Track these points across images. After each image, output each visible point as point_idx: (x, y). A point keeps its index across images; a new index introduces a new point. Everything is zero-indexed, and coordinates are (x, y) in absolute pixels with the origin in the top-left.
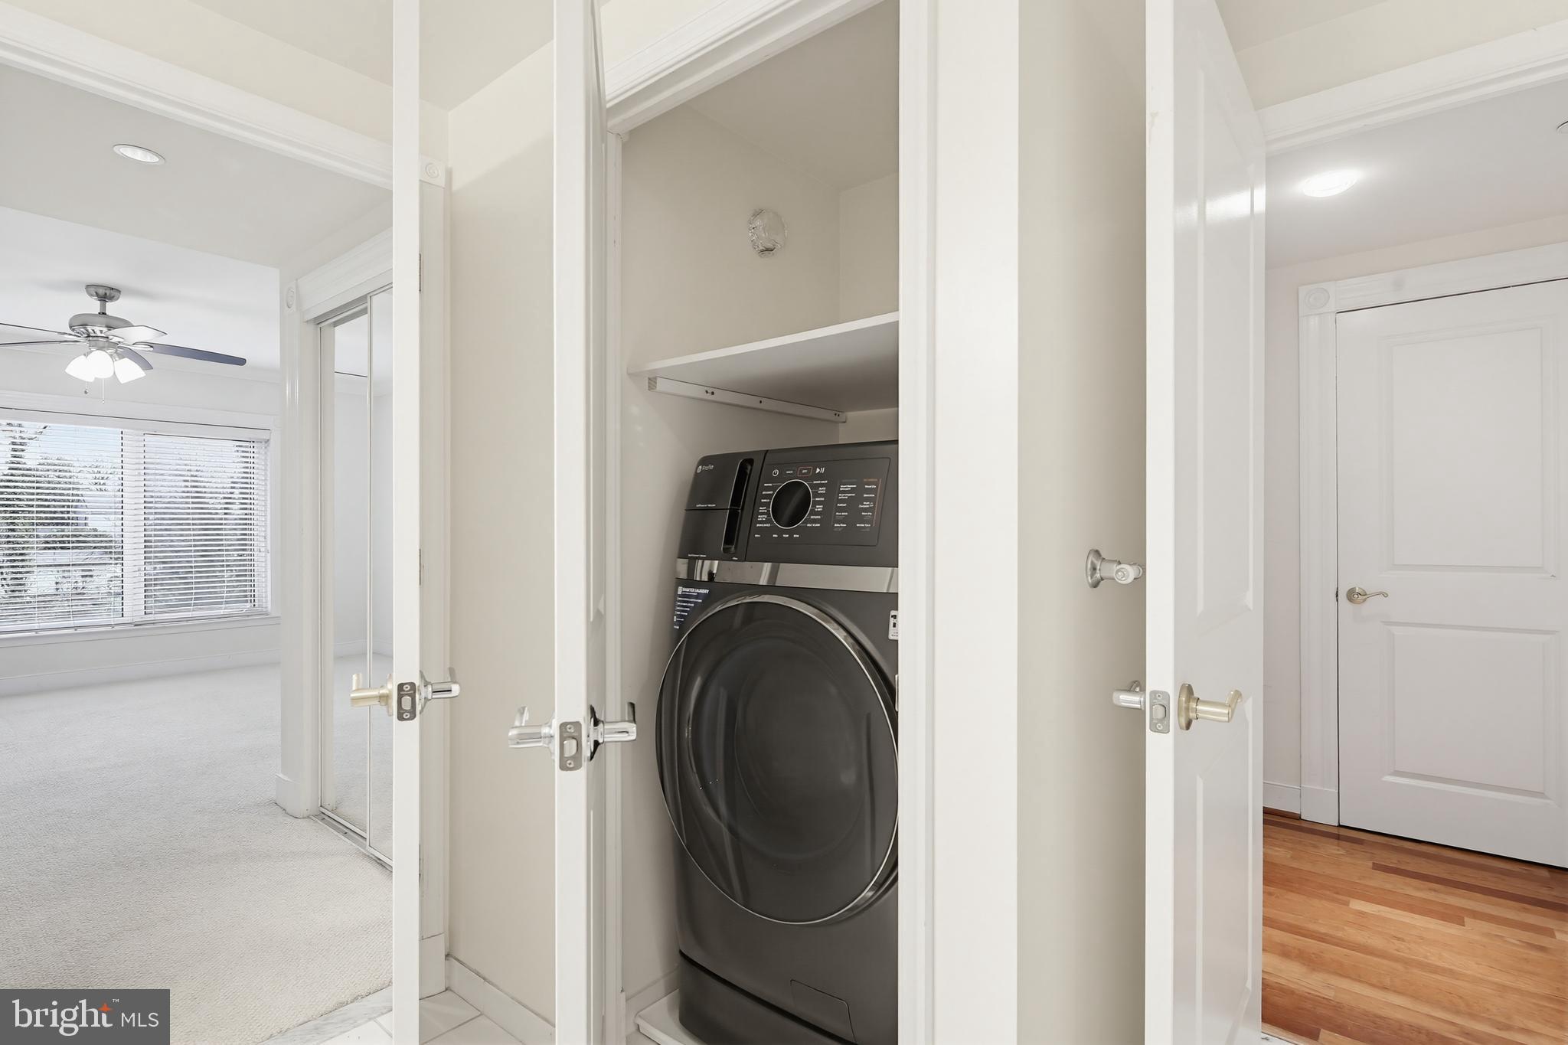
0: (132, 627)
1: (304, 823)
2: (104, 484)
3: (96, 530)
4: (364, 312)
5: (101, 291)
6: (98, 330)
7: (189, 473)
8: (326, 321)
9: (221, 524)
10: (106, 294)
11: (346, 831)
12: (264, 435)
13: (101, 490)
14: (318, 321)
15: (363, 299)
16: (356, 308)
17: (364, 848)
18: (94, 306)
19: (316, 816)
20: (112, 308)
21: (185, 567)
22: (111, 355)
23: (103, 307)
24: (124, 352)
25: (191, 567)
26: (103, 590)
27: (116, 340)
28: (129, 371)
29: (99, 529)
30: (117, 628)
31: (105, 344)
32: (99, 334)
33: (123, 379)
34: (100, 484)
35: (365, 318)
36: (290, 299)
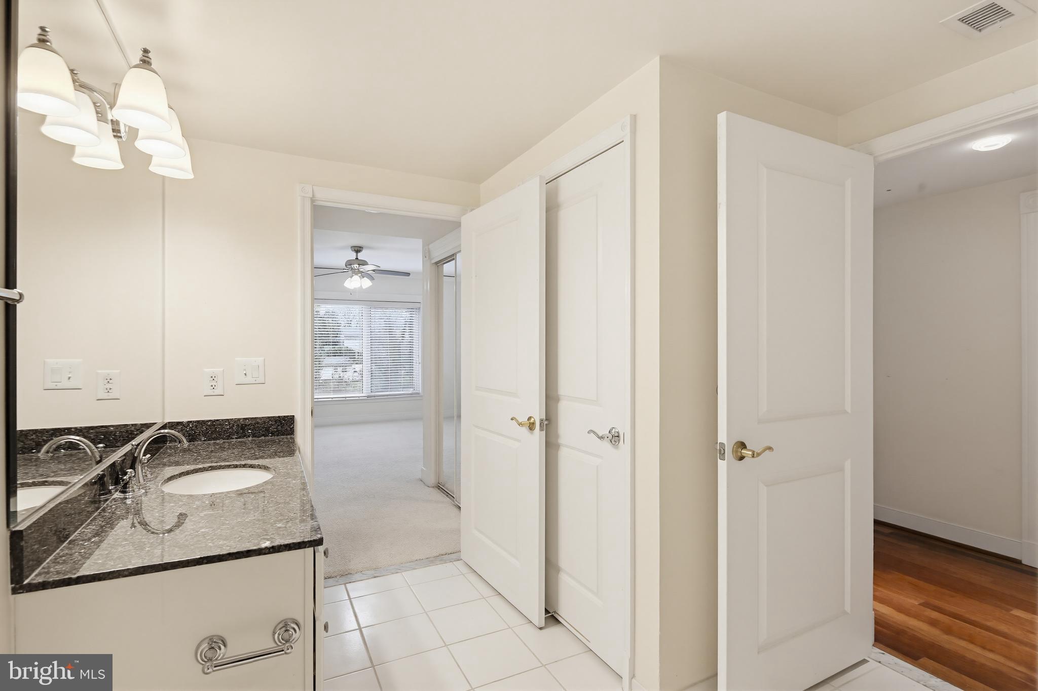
0: (366, 398)
1: (431, 489)
2: (351, 323)
3: (347, 347)
4: (454, 259)
5: (356, 249)
6: (356, 266)
7: (386, 318)
8: (439, 264)
9: (400, 345)
10: (358, 250)
11: (448, 494)
12: (417, 305)
13: (349, 326)
14: (437, 263)
15: (453, 255)
16: (451, 258)
17: (454, 502)
18: (353, 256)
19: (436, 487)
20: (361, 256)
21: (385, 368)
22: (360, 277)
23: (357, 256)
24: (363, 275)
25: (388, 368)
26: (351, 379)
27: (361, 270)
28: (367, 283)
29: (349, 347)
30: (360, 398)
31: (358, 272)
32: (355, 268)
33: (364, 287)
34: (349, 324)
35: (454, 261)
36: (427, 254)
